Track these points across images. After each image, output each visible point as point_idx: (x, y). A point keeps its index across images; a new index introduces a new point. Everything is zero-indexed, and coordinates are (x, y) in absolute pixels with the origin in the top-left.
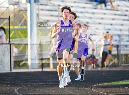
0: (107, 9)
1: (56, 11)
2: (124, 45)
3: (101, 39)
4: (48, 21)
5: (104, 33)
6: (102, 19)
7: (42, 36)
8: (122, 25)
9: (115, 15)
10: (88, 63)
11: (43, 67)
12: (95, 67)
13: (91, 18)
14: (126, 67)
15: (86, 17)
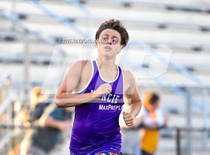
2: (203, 130)
8: (197, 49)
13: (72, 21)
15: (53, 16)
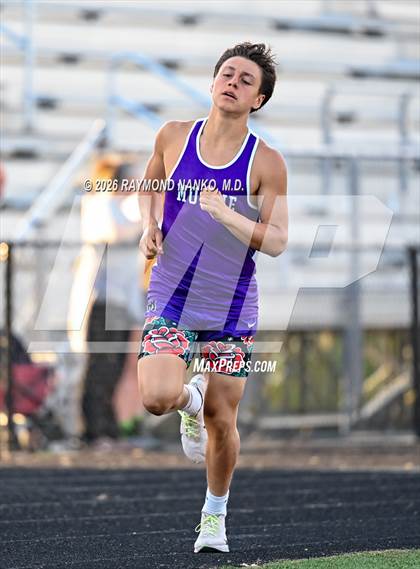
5: (102, 144)
6: (90, 16)
12: (23, 436)
14: (296, 443)
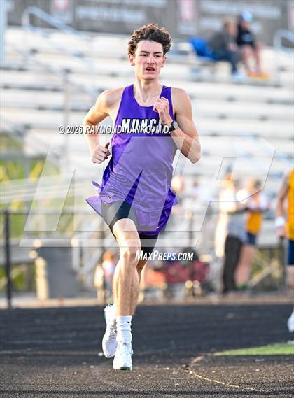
0: (239, 83)
1: (55, 90)
3: (221, 189)
4: (28, 127)
6: (223, 117)
7: (7, 183)
9: (271, 102)
10: (173, 277)
11: (14, 293)
12: (198, 291)
